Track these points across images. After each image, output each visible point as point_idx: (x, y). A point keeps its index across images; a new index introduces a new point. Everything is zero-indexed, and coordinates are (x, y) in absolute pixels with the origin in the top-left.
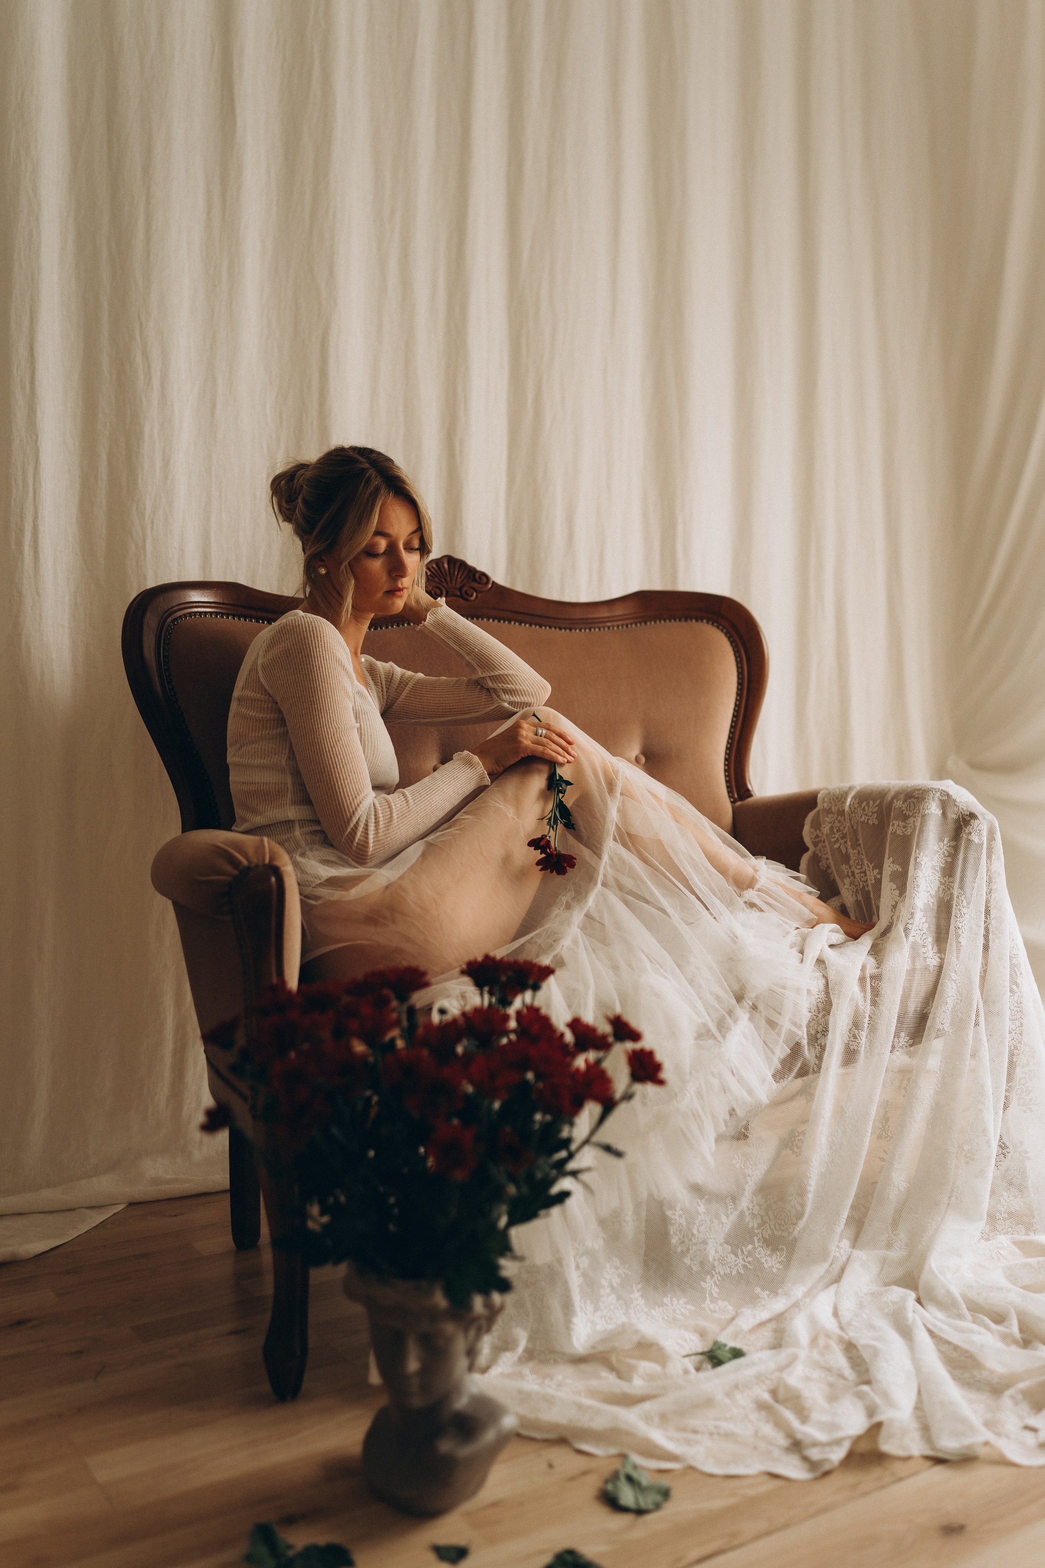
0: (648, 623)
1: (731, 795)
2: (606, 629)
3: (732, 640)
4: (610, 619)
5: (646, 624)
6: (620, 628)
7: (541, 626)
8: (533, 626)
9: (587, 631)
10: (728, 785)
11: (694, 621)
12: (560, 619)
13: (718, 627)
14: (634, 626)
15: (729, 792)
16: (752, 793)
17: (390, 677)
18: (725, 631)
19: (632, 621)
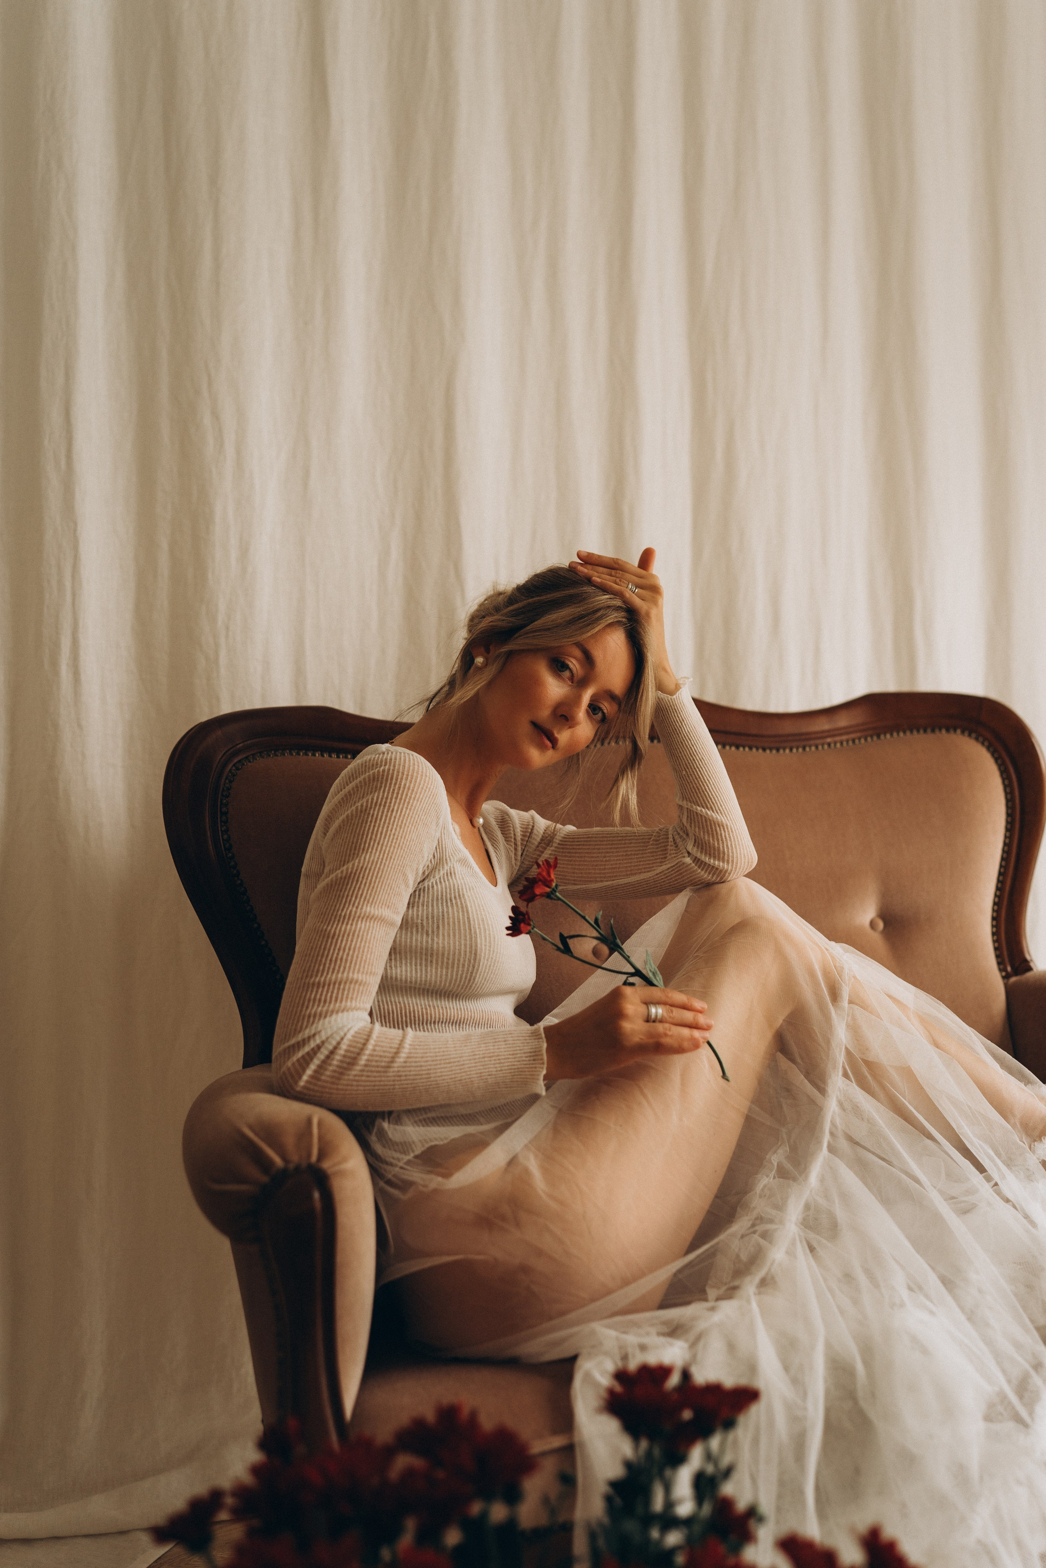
0: (882, 737)
1: (1002, 967)
2: (826, 747)
3: (996, 755)
4: (831, 733)
5: (879, 737)
6: (845, 743)
7: (737, 747)
8: (728, 748)
9: (800, 750)
10: (998, 953)
11: (944, 731)
12: (763, 736)
13: (977, 739)
14: (863, 741)
15: (999, 964)
16: (1032, 964)
17: (529, 831)
18: (986, 743)
19: (859, 734)
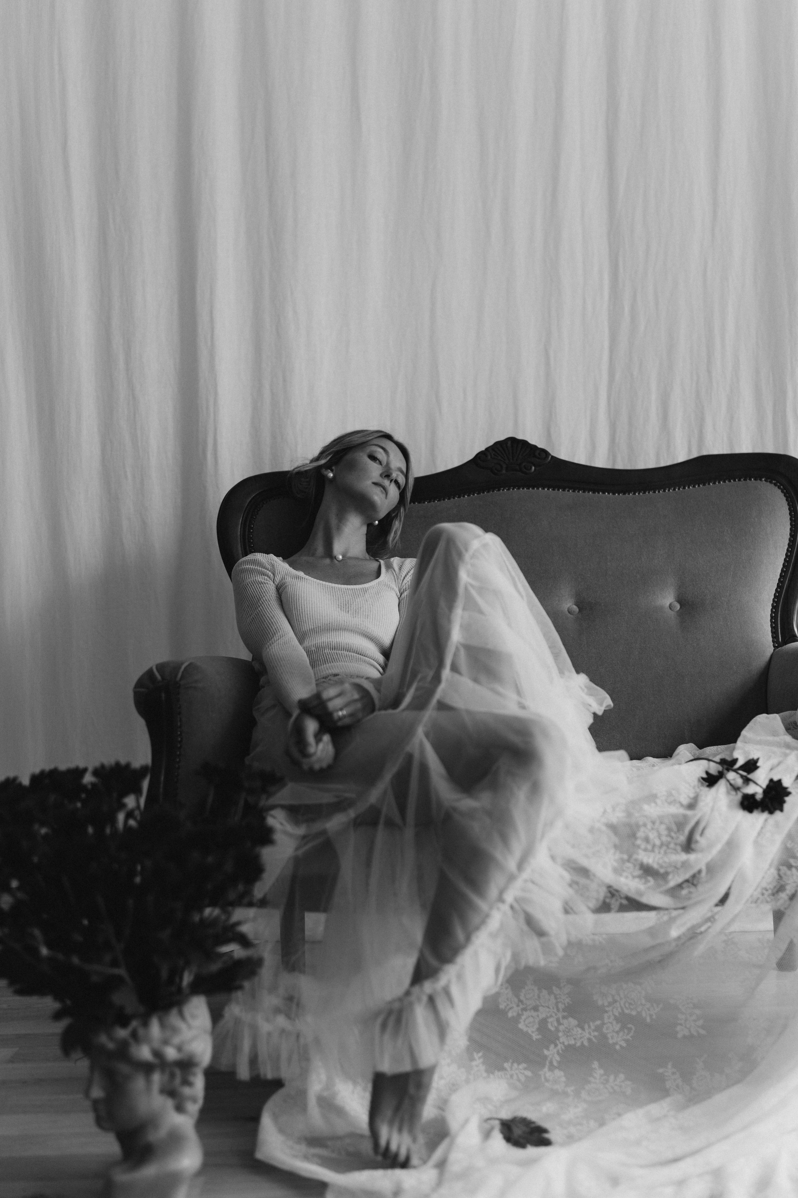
1: (775, 639)
3: (787, 495)
10: (774, 631)
13: (775, 485)
15: (773, 637)
18: (782, 487)
